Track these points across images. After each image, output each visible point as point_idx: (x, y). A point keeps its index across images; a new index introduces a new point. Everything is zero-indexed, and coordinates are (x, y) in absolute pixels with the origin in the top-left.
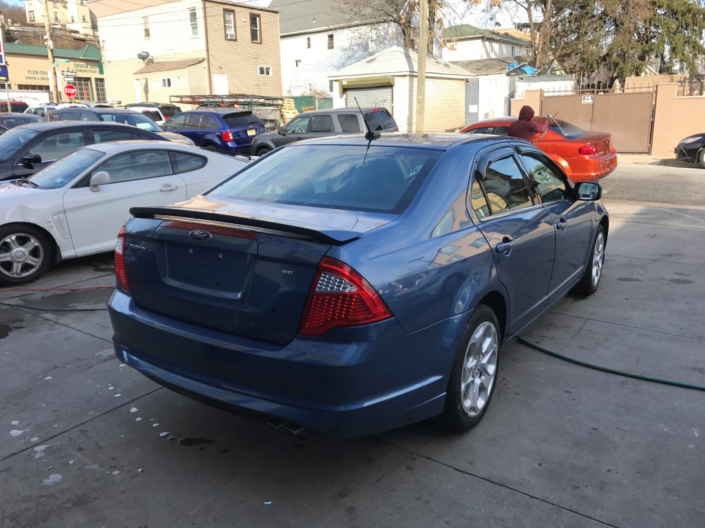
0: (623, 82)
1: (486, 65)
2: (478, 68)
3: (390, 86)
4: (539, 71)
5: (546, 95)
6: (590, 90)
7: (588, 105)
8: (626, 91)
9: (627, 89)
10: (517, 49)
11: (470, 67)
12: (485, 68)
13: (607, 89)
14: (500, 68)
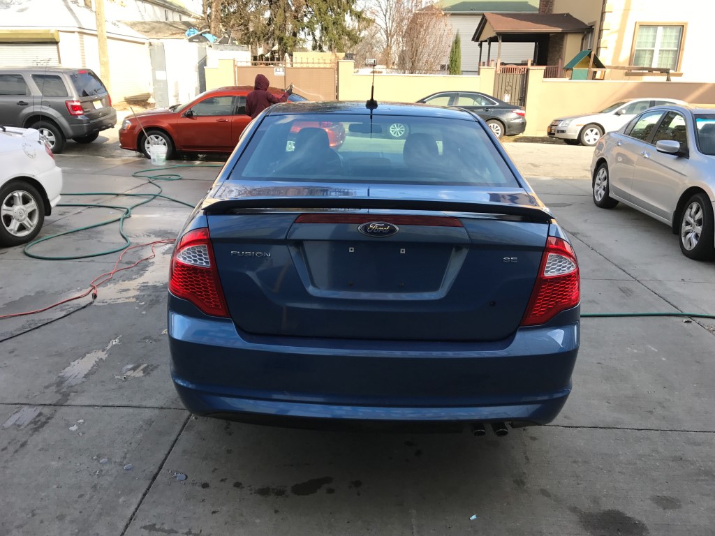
0: (291, 55)
1: (153, 28)
2: (145, 30)
3: (55, 42)
4: (219, 40)
5: (239, 64)
6: (264, 62)
7: (280, 77)
8: (295, 65)
9: (296, 63)
10: (170, 13)
11: (136, 28)
12: (153, 32)
13: (275, 62)
14: (170, 33)
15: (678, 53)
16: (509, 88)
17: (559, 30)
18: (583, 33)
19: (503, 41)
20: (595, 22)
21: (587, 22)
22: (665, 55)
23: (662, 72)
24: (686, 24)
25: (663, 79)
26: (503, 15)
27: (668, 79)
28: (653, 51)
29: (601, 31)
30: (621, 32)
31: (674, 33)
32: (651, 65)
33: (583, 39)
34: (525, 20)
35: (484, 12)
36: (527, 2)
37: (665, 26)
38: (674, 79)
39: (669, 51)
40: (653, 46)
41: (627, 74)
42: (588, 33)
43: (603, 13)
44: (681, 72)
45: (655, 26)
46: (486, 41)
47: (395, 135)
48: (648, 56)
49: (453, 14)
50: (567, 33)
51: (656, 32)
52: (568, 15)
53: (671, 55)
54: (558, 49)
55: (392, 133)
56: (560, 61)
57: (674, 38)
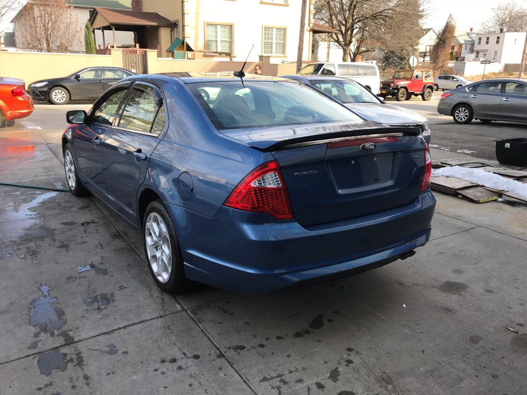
15: (231, 43)
16: (134, 65)
17: (155, 24)
18: (170, 27)
19: (116, 30)
20: (178, 20)
21: (172, 19)
22: (224, 44)
23: (227, 55)
24: (233, 24)
25: (228, 59)
26: (110, 10)
27: (231, 60)
28: (217, 41)
29: (183, 26)
30: (196, 27)
31: (227, 30)
32: (217, 50)
33: (171, 31)
34: (128, 15)
35: (95, 7)
36: (118, 2)
37: (222, 25)
38: (234, 60)
39: (226, 41)
40: (216, 38)
41: (204, 56)
42: (174, 27)
43: (183, 14)
44: (234, 55)
45: (215, 25)
46: (99, 29)
47: (58, 101)
48: (214, 44)
49: (76, 7)
50: (160, 26)
51: (216, 29)
52: (156, 13)
53: (227, 44)
54: (155, 37)
55: (55, 100)
56: (159, 46)
57: (227, 33)
